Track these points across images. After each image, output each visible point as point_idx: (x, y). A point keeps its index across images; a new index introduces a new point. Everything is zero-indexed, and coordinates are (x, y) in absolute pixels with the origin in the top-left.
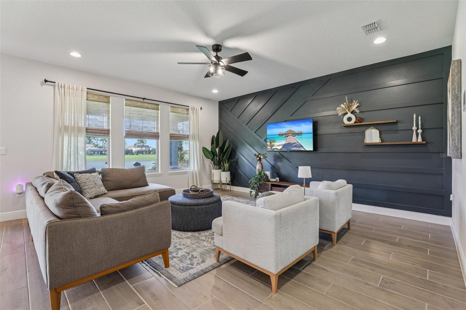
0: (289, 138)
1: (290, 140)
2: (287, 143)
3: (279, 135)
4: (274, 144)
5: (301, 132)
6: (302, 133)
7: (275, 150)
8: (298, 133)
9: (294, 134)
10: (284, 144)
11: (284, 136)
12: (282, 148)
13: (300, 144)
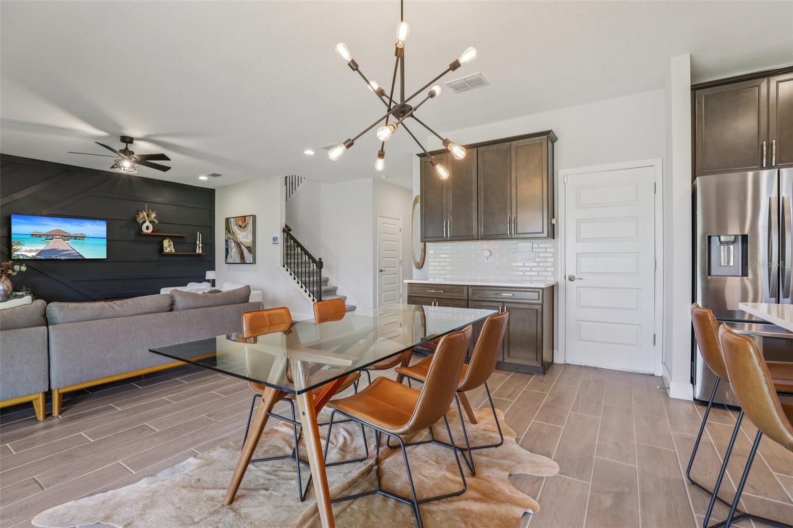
0: (55, 242)
1: (56, 244)
2: (48, 248)
3: (32, 235)
4: (18, 248)
5: (83, 234)
6: (85, 237)
7: (21, 258)
8: (75, 237)
9: (65, 237)
10: (42, 250)
11: (43, 238)
12: (37, 255)
13: (77, 253)
